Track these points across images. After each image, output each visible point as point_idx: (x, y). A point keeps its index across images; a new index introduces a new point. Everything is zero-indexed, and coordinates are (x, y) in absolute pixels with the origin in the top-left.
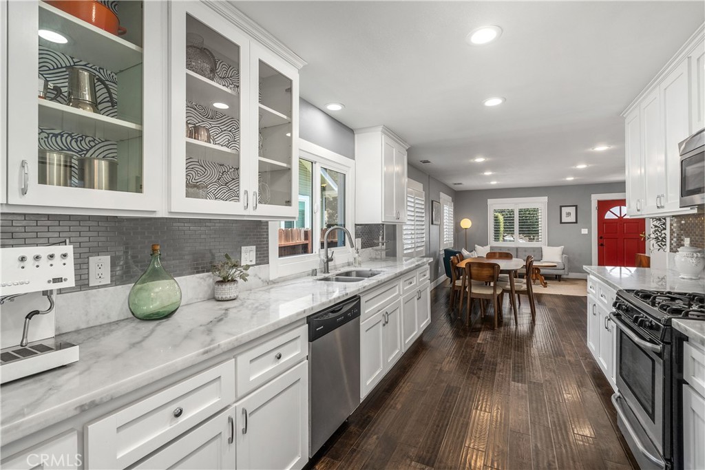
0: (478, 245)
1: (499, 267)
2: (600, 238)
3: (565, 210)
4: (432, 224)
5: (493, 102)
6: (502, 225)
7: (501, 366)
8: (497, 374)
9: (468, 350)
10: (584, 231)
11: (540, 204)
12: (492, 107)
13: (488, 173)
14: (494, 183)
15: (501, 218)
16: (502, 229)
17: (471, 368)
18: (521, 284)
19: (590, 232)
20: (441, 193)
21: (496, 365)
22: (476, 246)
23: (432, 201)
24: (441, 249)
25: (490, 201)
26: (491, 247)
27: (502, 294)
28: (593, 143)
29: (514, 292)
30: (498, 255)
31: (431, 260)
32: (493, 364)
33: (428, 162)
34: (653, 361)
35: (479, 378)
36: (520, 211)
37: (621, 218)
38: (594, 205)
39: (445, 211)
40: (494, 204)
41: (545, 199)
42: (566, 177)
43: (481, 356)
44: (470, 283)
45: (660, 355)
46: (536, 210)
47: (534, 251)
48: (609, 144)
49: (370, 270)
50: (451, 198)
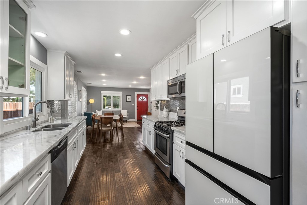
0: (97, 110)
1: (113, 118)
2: (137, 107)
3: (128, 97)
4: (79, 101)
5: (118, 55)
6: (106, 102)
7: (118, 155)
8: (118, 158)
9: (105, 153)
10: (133, 105)
11: (120, 94)
12: (117, 57)
13: (104, 81)
14: (105, 85)
15: (105, 99)
16: (106, 104)
17: (108, 160)
18: (119, 124)
19: (135, 105)
20: (82, 87)
21: (117, 156)
22: (96, 110)
23: (79, 90)
24: (82, 112)
25: (102, 92)
26: (102, 111)
27: (114, 129)
28: (140, 75)
29: (117, 128)
30: (109, 114)
31: (86, 117)
32: (116, 156)
33: (80, 72)
34: (167, 140)
35: (112, 162)
36: (113, 96)
37: (143, 100)
38: (136, 96)
39: (84, 95)
40: (104, 93)
41: (121, 92)
42: (129, 85)
43: (110, 154)
44: (102, 126)
45: (169, 137)
46: (118, 97)
47: (118, 112)
48: (144, 76)
49: (61, 124)
50: (85, 89)
